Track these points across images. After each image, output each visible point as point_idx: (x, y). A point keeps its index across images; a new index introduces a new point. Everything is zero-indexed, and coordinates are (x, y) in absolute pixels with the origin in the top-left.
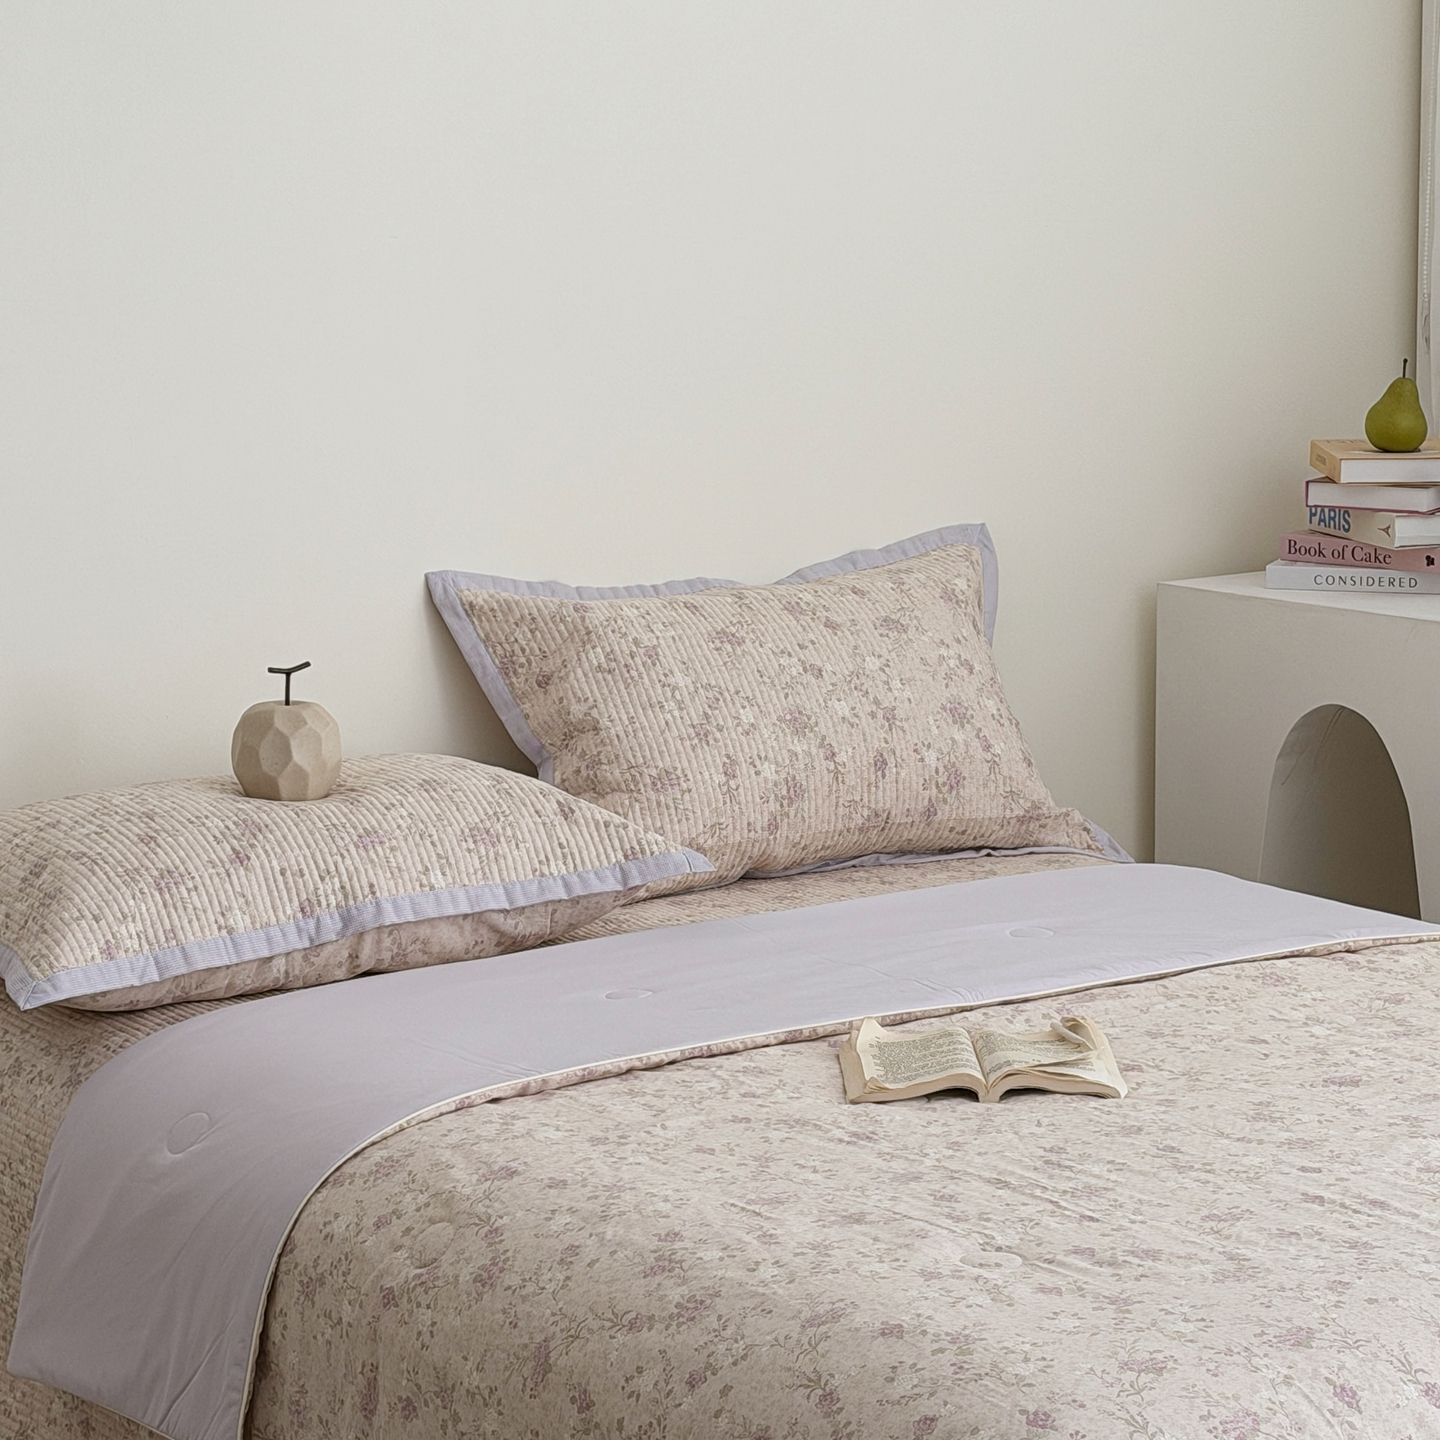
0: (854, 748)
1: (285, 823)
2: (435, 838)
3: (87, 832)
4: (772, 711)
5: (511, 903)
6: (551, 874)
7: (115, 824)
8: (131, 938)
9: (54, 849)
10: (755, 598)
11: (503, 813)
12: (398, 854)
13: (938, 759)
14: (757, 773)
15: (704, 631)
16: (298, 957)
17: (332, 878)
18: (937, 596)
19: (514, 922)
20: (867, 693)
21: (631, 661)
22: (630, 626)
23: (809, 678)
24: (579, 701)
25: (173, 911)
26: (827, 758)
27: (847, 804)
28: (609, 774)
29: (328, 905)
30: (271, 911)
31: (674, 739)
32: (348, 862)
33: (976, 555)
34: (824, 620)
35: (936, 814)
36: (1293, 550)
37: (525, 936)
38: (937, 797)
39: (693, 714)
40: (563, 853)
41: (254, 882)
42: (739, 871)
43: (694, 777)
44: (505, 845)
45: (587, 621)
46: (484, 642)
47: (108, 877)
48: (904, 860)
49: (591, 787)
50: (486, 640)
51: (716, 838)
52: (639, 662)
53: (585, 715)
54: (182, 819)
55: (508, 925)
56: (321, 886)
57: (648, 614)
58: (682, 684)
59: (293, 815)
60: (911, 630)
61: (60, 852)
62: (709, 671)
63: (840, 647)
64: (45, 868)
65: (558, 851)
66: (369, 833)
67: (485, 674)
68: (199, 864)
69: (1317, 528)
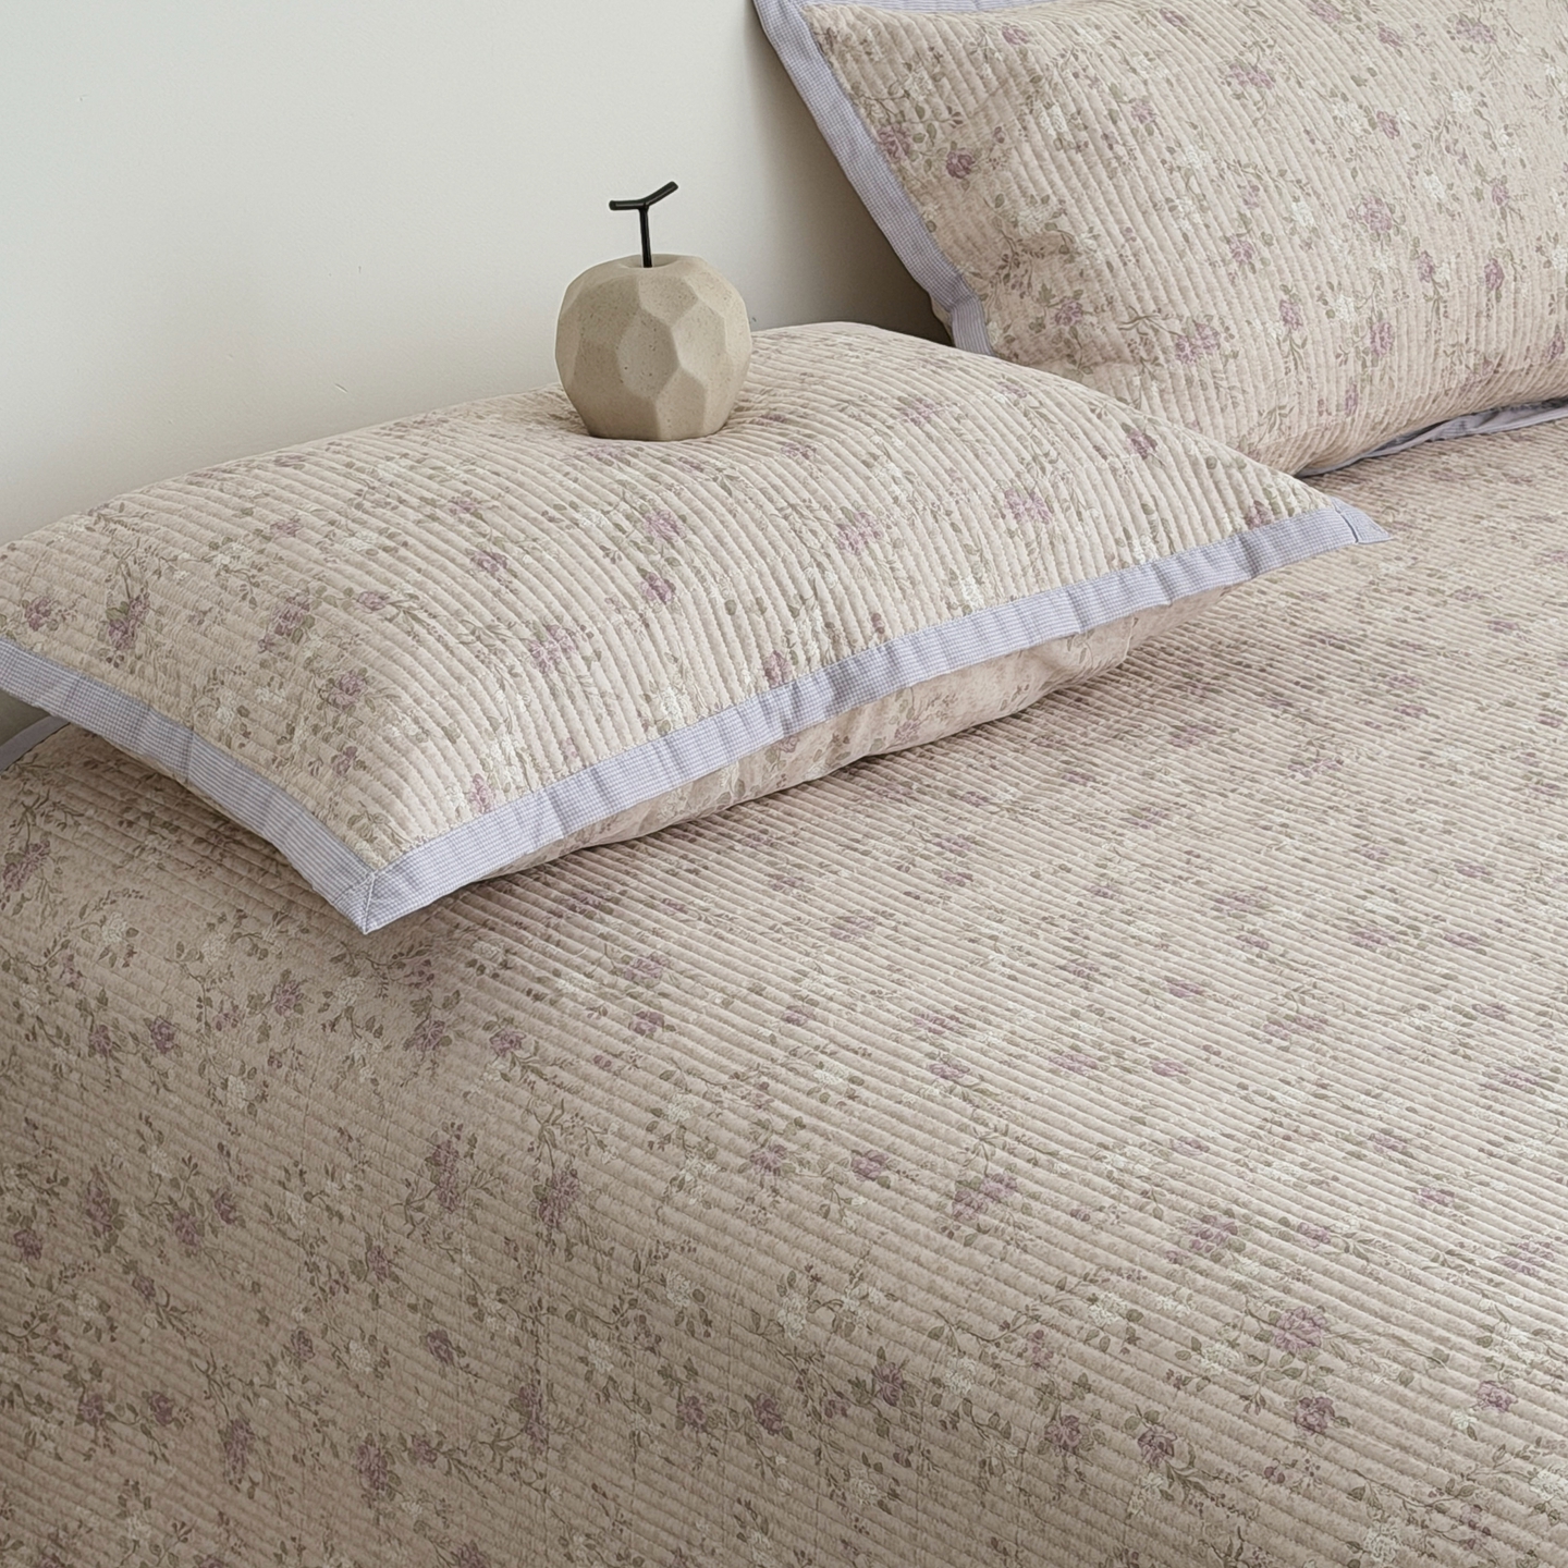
0: (1458, 256)
2: (956, 516)
3: (367, 547)
4: (1337, 200)
5: (1084, 623)
6: (1136, 562)
7: (411, 527)
8: (509, 763)
9: (315, 584)
11: (1046, 455)
12: (905, 552)
14: (1330, 314)
15: (1208, 63)
17: (810, 610)
19: (1079, 651)
20: (1465, 156)
21: (1112, 128)
22: (1098, 62)
23: (1380, 138)
24: (1032, 201)
25: (568, 702)
26: (1423, 278)
27: (1448, 351)
28: (1098, 332)
29: (809, 660)
30: (721, 685)
31: (1201, 265)
32: (833, 577)
39: (1223, 218)
40: (1150, 523)
41: (687, 632)
43: (1240, 330)
44: (1061, 516)
45: (1031, 58)
46: (851, 98)
47: (447, 647)
49: (1063, 353)
50: (855, 95)
52: (1128, 131)
53: (1047, 225)
54: (534, 514)
55: (1076, 660)
56: (793, 627)
57: (1118, 38)
58: (1198, 166)
59: (715, 486)
60: (1501, 36)
61: (330, 591)
62: (1234, 138)
63: (1410, 74)
64: (309, 623)
65: (1142, 518)
66: (853, 517)
67: (854, 154)
68: (594, 607)
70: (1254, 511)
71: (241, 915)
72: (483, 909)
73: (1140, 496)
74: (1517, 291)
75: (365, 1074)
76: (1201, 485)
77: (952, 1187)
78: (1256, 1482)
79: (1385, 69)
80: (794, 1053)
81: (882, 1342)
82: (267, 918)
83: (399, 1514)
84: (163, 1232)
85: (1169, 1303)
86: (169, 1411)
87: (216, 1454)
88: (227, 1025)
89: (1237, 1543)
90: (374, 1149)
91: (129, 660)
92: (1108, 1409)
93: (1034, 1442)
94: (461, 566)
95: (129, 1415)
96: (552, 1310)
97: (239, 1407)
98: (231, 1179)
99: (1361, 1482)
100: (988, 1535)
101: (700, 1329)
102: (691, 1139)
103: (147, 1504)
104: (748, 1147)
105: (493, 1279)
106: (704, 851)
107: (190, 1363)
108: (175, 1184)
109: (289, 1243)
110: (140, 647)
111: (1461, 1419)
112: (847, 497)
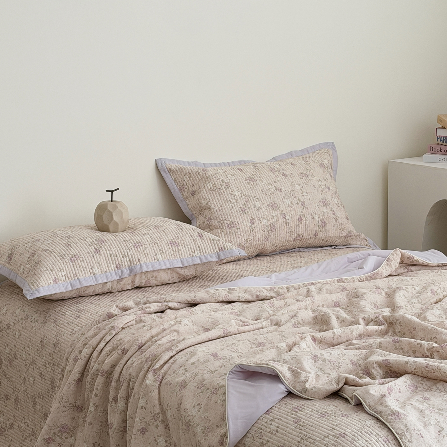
0: (292, 214)
1: (111, 239)
2: (159, 244)
3: (49, 243)
4: (265, 202)
5: (183, 265)
6: (196, 256)
7: (57, 240)
8: (63, 276)
10: (260, 167)
11: (180, 236)
12: (147, 249)
13: (319, 218)
14: (261, 223)
15: (244, 177)
16: (115, 282)
17: (126, 257)
18: (318, 165)
19: (184, 271)
20: (296, 197)
21: (221, 187)
22: (221, 176)
23: (277, 192)
24: (204, 200)
25: (76, 268)
26: (283, 218)
27: (290, 232)
28: (214, 223)
29: (125, 266)
30: (107, 268)
31: (234, 212)
32: (131, 252)
33: (331, 152)
34: (282, 173)
35: (318, 235)
36: (432, 150)
37: (187, 275)
38: (318, 230)
39: (240, 204)
40: (199, 249)
41: (102, 259)
42: (255, 254)
43: (241, 224)
44: (181, 246)
45: (207, 174)
46: (174, 181)
47: (55, 257)
48: (307, 250)
49: (208, 227)
50: (175, 180)
51: (248, 243)
52: (223, 187)
53: (206, 204)
54: (79, 238)
55: (182, 272)
56: (123, 259)
57: (226, 172)
58: (237, 194)
59: (114, 237)
60: (310, 176)
61: (40, 249)
62: (246, 190)
63: (287, 182)
65: (198, 248)
66: (138, 243)
67: (175, 191)
68: (84, 253)
69: (440, 143)
70: (220, 249)
71: (24, 306)
72: (61, 304)
73: (198, 244)
74: (306, 222)
75: (34, 328)
76: (211, 243)
79: (282, 180)
83: (37, 409)
84: (7, 363)
86: (7, 397)
87: (14, 404)
88: (17, 323)
90: (34, 341)
91: (10, 263)
96: (55, 365)
97: (17, 394)
98: (16, 351)
103: (3, 415)
105: (48, 361)
106: (103, 297)
107: (11, 388)
108: (9, 354)
109: (23, 361)
110: (12, 260)
112: (138, 239)
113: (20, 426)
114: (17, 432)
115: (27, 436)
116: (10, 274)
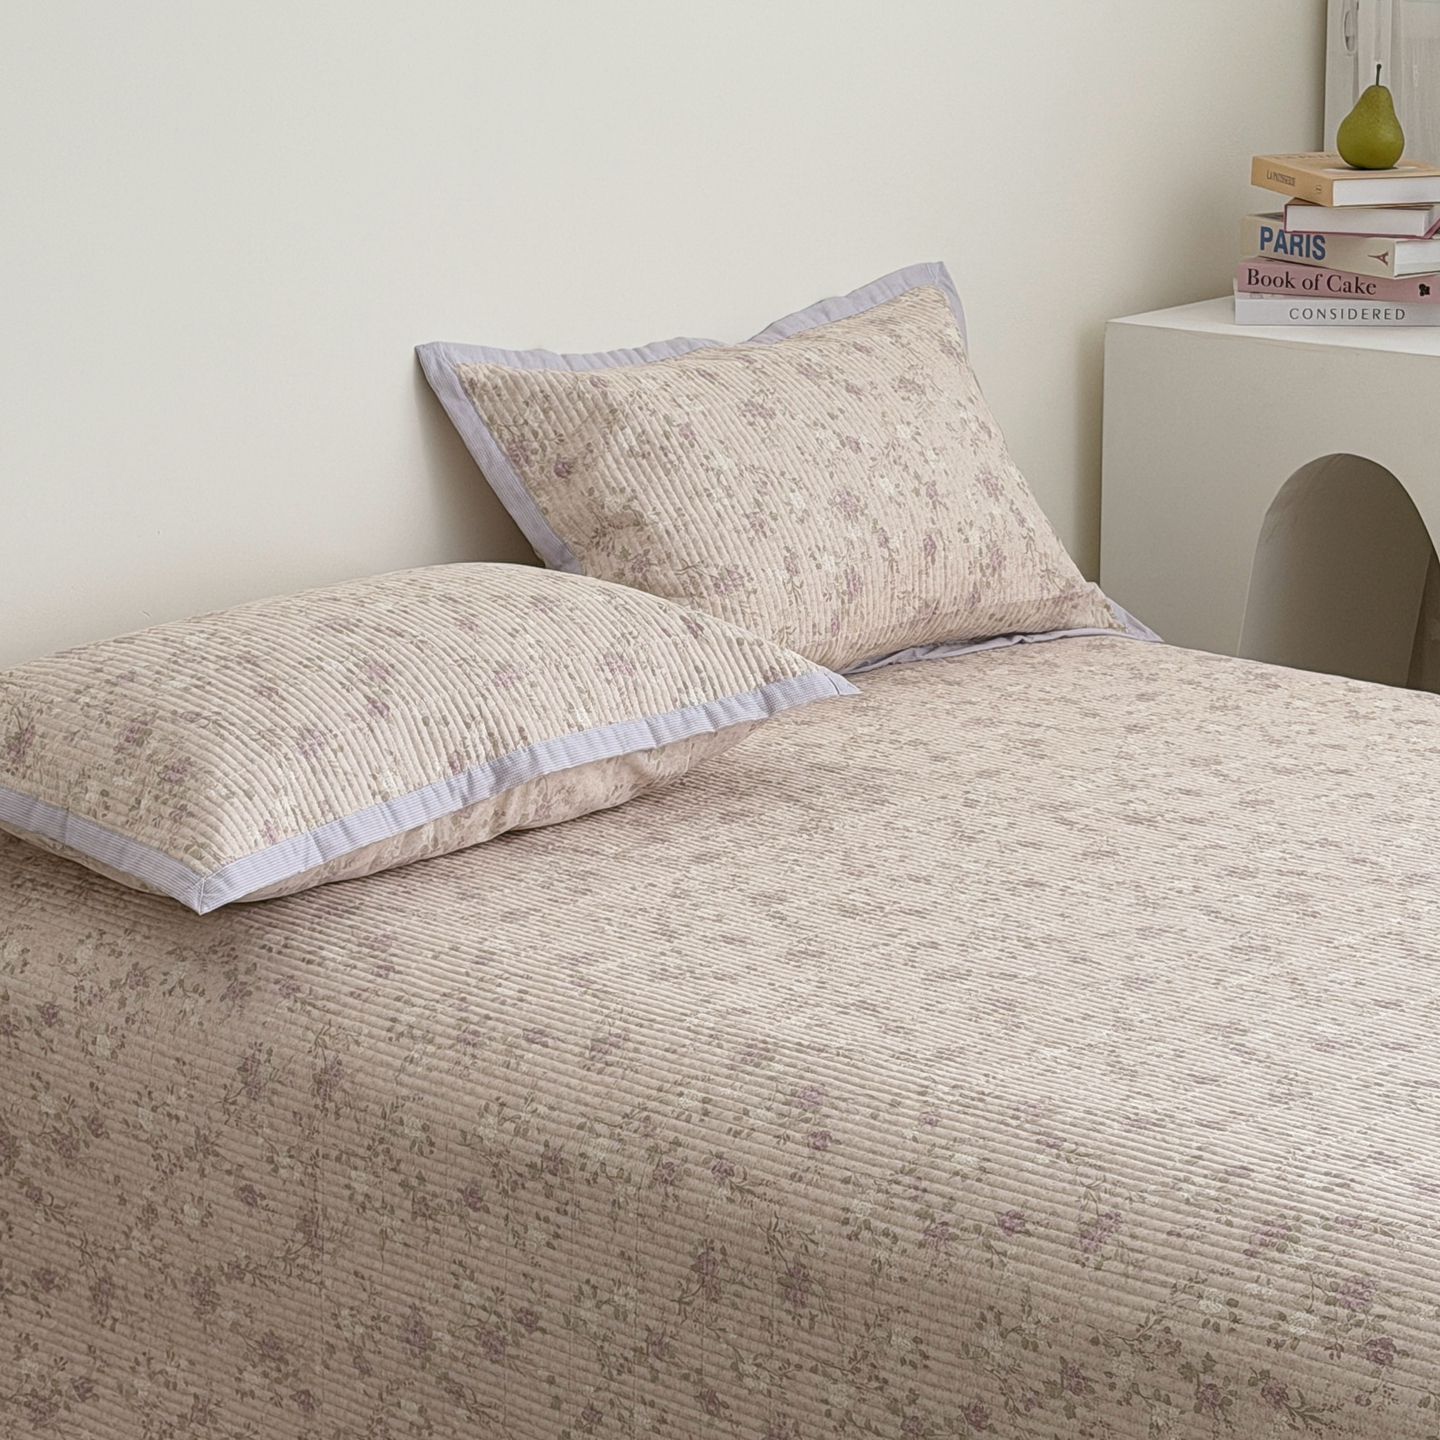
0: (904, 531)
2: (571, 668)
3: (184, 686)
4: (820, 492)
5: (658, 741)
6: (692, 704)
7: (212, 673)
8: (287, 814)
9: (150, 710)
11: (630, 633)
12: (539, 691)
13: (981, 539)
14: (819, 567)
15: (730, 402)
16: (448, 822)
17: (477, 724)
18: (937, 349)
19: (656, 762)
20: (906, 467)
21: (666, 442)
23: (848, 452)
24: (613, 491)
25: (323, 778)
26: (881, 545)
27: (900, 596)
28: (661, 576)
29: (478, 756)
30: (421, 770)
31: (729, 532)
32: (492, 703)
33: (947, 299)
34: (843, 384)
35: (979, 601)
36: (1254, 281)
38: (981, 582)
39: (743, 502)
40: (700, 679)
41: (398, 735)
43: (757, 575)
44: (641, 673)
45: (609, 397)
46: (488, 425)
47: (242, 742)
48: (939, 653)
50: (490, 423)
52: (675, 443)
53: (624, 507)
54: (292, 663)
55: (654, 767)
56: (467, 734)
57: (668, 385)
58: (725, 468)
59: (412, 647)
60: (929, 391)
61: (161, 713)
62: (749, 450)
63: (867, 413)
64: (149, 733)
65: (696, 676)
66: (503, 667)
67: (491, 463)
68: (336, 718)
69: (1274, 255)
70: (770, 673)
71: (102, 933)
73: (693, 661)
74: (946, 557)
76: (734, 655)
77: (589, 1042)
78: (784, 1183)
79: (850, 409)
80: (481, 980)
81: (548, 1136)
82: (121, 932)
83: (219, 1321)
84: (49, 1153)
85: (729, 1091)
86: (52, 1281)
87: (87, 1304)
88: (95, 1001)
89: (774, 1220)
90: (202, 1068)
91: (21, 770)
92: (691, 1154)
93: (646, 1182)
94: (248, 695)
95: (22, 1289)
97: (104, 1268)
98: (99, 1106)
99: (849, 1174)
100: (618, 1250)
101: (426, 1149)
102: (417, 1033)
104: (455, 1033)
106: (413, 882)
107: (68, 1244)
108: (58, 1117)
109: (140, 1144)
110: (29, 760)
111: (909, 1133)
112: (500, 655)
113: (125, 1387)
114: (117, 1409)
115: (171, 1425)
116: (28, 814)
